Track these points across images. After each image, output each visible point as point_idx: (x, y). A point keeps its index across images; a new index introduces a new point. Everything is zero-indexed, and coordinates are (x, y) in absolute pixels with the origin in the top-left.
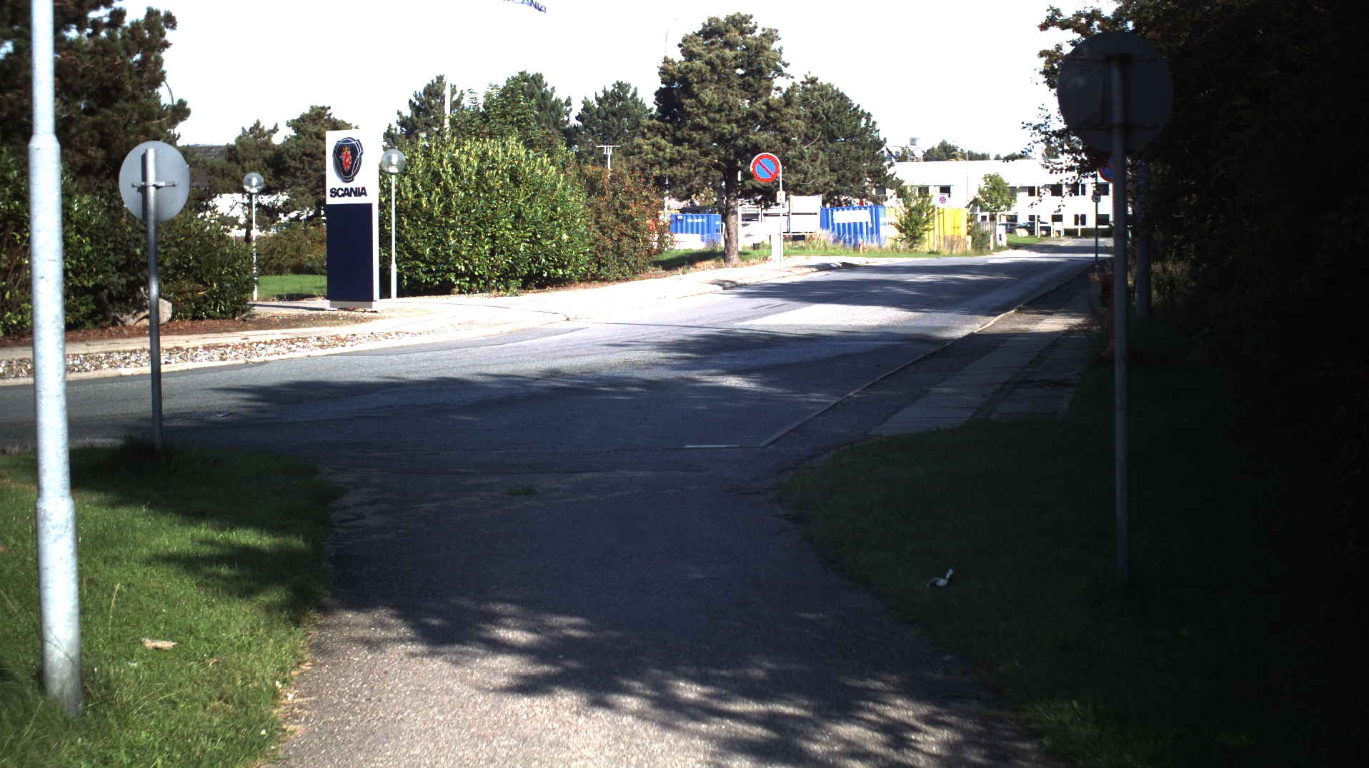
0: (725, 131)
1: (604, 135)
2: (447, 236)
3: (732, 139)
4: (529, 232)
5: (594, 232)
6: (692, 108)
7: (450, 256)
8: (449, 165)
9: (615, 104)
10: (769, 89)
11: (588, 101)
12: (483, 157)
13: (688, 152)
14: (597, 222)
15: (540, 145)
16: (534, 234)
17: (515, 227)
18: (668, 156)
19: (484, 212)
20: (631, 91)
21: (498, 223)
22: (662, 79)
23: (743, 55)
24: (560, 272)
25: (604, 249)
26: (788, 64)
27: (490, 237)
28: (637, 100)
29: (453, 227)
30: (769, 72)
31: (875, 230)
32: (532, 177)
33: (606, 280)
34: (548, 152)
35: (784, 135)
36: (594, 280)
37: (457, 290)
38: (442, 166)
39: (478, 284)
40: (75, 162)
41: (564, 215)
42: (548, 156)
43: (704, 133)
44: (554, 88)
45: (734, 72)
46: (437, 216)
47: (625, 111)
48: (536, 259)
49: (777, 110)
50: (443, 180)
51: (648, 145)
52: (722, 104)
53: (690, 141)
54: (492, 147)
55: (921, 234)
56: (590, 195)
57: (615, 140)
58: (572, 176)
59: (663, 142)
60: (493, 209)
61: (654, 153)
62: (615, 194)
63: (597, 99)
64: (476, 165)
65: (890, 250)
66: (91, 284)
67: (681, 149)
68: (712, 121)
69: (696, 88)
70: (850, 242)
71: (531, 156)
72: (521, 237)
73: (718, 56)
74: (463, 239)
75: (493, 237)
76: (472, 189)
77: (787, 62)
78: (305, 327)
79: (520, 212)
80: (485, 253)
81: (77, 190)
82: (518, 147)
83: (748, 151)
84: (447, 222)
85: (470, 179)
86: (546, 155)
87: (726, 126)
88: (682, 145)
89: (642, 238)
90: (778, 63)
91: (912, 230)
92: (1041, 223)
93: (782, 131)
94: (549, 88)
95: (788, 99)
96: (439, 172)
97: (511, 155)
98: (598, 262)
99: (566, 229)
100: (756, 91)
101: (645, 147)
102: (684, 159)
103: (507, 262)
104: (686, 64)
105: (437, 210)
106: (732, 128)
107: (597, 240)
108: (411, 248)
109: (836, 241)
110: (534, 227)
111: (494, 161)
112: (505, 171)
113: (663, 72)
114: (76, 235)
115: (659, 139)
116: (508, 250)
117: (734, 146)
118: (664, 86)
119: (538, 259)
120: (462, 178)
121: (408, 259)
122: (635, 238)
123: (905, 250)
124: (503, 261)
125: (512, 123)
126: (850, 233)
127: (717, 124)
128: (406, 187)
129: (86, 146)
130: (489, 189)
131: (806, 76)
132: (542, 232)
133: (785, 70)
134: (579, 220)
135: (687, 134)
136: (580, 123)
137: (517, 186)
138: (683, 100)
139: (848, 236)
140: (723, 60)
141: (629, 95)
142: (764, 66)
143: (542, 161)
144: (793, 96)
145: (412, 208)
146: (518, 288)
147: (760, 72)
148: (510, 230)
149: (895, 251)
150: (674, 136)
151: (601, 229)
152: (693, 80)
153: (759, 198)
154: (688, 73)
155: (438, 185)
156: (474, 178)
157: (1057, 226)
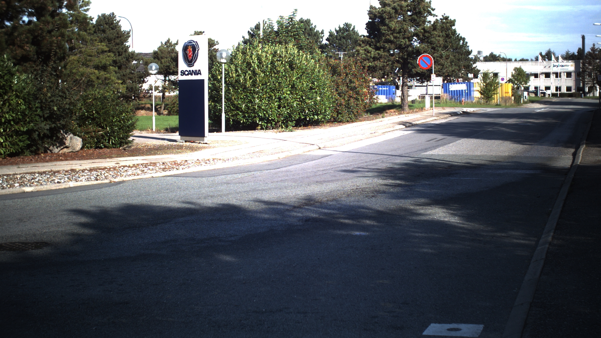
0: (402, 43)
1: (339, 48)
2: (254, 98)
3: (405, 47)
4: (299, 95)
5: (335, 95)
6: (385, 31)
7: (256, 109)
8: (256, 59)
9: (344, 33)
10: (424, 22)
11: (332, 32)
12: (274, 54)
13: (383, 54)
14: (337, 90)
15: (306, 48)
16: (302, 97)
17: (292, 93)
18: (372, 56)
19: (275, 85)
20: (352, 27)
21: (282, 90)
22: (370, 17)
23: (411, 5)
24: (316, 117)
25: (341, 105)
26: (434, 9)
27: (278, 98)
28: (355, 31)
29: (257, 93)
30: (425, 13)
31: (469, 93)
32: (300, 64)
33: (341, 122)
34: (310, 52)
35: (432, 45)
36: (335, 121)
37: (259, 127)
38: (252, 59)
39: (272, 124)
40: (16, 53)
41: (319, 86)
42: (310, 54)
43: (391, 44)
44: (316, 26)
45: (407, 13)
46: (249, 87)
47: (349, 37)
48: (303, 110)
49: (429, 32)
50: (252, 67)
51: (362, 50)
52: (401, 29)
53: (384, 48)
54: (280, 49)
55: (492, 96)
56: (333, 75)
57: (345, 51)
58: (324, 65)
59: (370, 49)
60: (279, 83)
61: (365, 54)
62: (347, 75)
63: (336, 30)
64: (270, 58)
65: (477, 103)
66: (25, 129)
67: (379, 52)
68: (395, 37)
69: (387, 21)
70: (457, 99)
71: (301, 54)
72: (295, 98)
73: (398, 5)
74: (263, 100)
75: (280, 99)
76: (268, 72)
77: (434, 8)
78: (159, 154)
79: (294, 84)
80: (275, 107)
81: (18, 71)
82: (294, 49)
83: (413, 53)
84: (254, 90)
85: (267, 67)
86: (309, 54)
87: (403, 40)
88: (380, 50)
89: (361, 99)
90: (429, 9)
91: (487, 94)
92: (541, 90)
93: (431, 43)
94: (313, 26)
95: (434, 26)
96: (250, 62)
97: (290, 53)
98: (337, 112)
99: (320, 94)
100: (418, 23)
101: (361, 51)
102: (381, 57)
103: (287, 112)
104: (382, 9)
105: (248, 84)
106: (406, 41)
107: (337, 100)
108: (234, 104)
109: (451, 99)
110: (301, 92)
111: (280, 56)
112: (287, 62)
113: (370, 13)
114: (16, 98)
115: (368, 47)
116: (288, 106)
117: (407, 51)
118: (371, 20)
119: (304, 110)
120: (263, 66)
121: (233, 110)
122: (357, 99)
123: (484, 103)
124: (285, 111)
125: (291, 36)
126: (457, 95)
127: (398, 39)
128: (232, 70)
129: (23, 43)
130: (277, 72)
131: (443, 16)
132: (306, 95)
133: (432, 12)
134: (326, 89)
135: (382, 45)
136: (328, 42)
137: (292, 70)
138: (380, 27)
139: (457, 97)
140: (401, 7)
141: (351, 29)
142: (422, 10)
143: (307, 56)
144: (437, 25)
145: (235, 83)
146: (293, 127)
147: (420, 13)
148: (289, 95)
149: (478, 104)
150: (375, 46)
151: (339, 94)
152: (386, 17)
153: (418, 78)
154: (383, 14)
155: (249, 69)
156: (269, 66)
157: (549, 92)
